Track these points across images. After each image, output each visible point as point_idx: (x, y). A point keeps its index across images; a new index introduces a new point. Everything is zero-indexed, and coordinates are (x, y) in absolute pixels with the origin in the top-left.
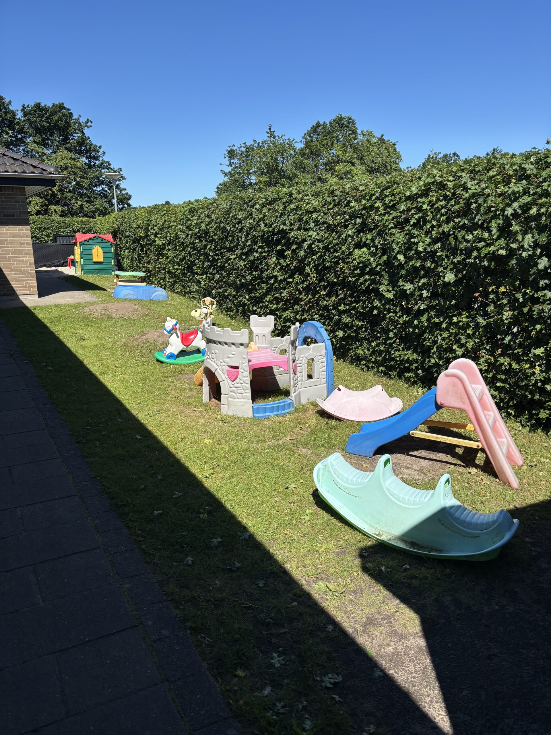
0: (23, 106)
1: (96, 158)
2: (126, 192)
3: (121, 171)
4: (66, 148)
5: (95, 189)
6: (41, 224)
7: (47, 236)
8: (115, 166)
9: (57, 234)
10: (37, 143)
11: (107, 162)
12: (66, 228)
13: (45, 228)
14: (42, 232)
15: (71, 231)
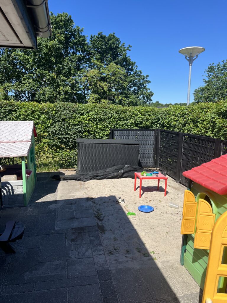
0: (91, 36)
1: (132, 70)
2: (150, 91)
3: (148, 77)
4: (115, 63)
5: (130, 89)
6: (97, 114)
7: (102, 130)
8: (144, 74)
9: (114, 126)
10: (98, 59)
11: (140, 71)
12: (127, 120)
13: (101, 120)
14: (97, 124)
15: (132, 123)
